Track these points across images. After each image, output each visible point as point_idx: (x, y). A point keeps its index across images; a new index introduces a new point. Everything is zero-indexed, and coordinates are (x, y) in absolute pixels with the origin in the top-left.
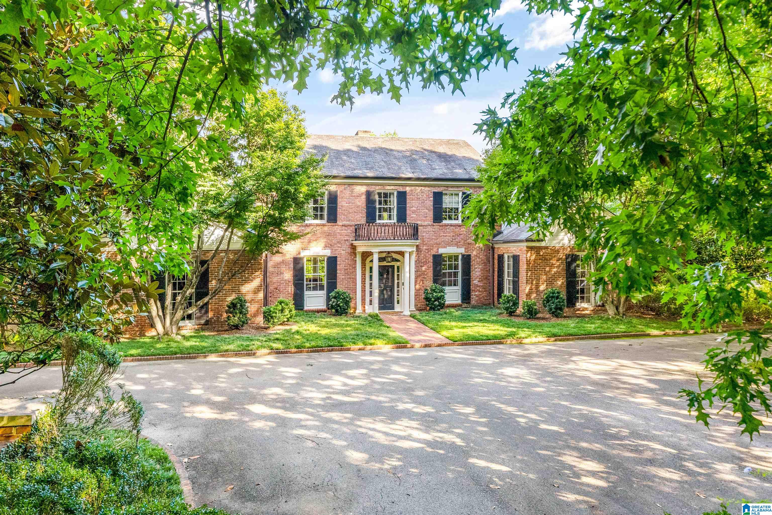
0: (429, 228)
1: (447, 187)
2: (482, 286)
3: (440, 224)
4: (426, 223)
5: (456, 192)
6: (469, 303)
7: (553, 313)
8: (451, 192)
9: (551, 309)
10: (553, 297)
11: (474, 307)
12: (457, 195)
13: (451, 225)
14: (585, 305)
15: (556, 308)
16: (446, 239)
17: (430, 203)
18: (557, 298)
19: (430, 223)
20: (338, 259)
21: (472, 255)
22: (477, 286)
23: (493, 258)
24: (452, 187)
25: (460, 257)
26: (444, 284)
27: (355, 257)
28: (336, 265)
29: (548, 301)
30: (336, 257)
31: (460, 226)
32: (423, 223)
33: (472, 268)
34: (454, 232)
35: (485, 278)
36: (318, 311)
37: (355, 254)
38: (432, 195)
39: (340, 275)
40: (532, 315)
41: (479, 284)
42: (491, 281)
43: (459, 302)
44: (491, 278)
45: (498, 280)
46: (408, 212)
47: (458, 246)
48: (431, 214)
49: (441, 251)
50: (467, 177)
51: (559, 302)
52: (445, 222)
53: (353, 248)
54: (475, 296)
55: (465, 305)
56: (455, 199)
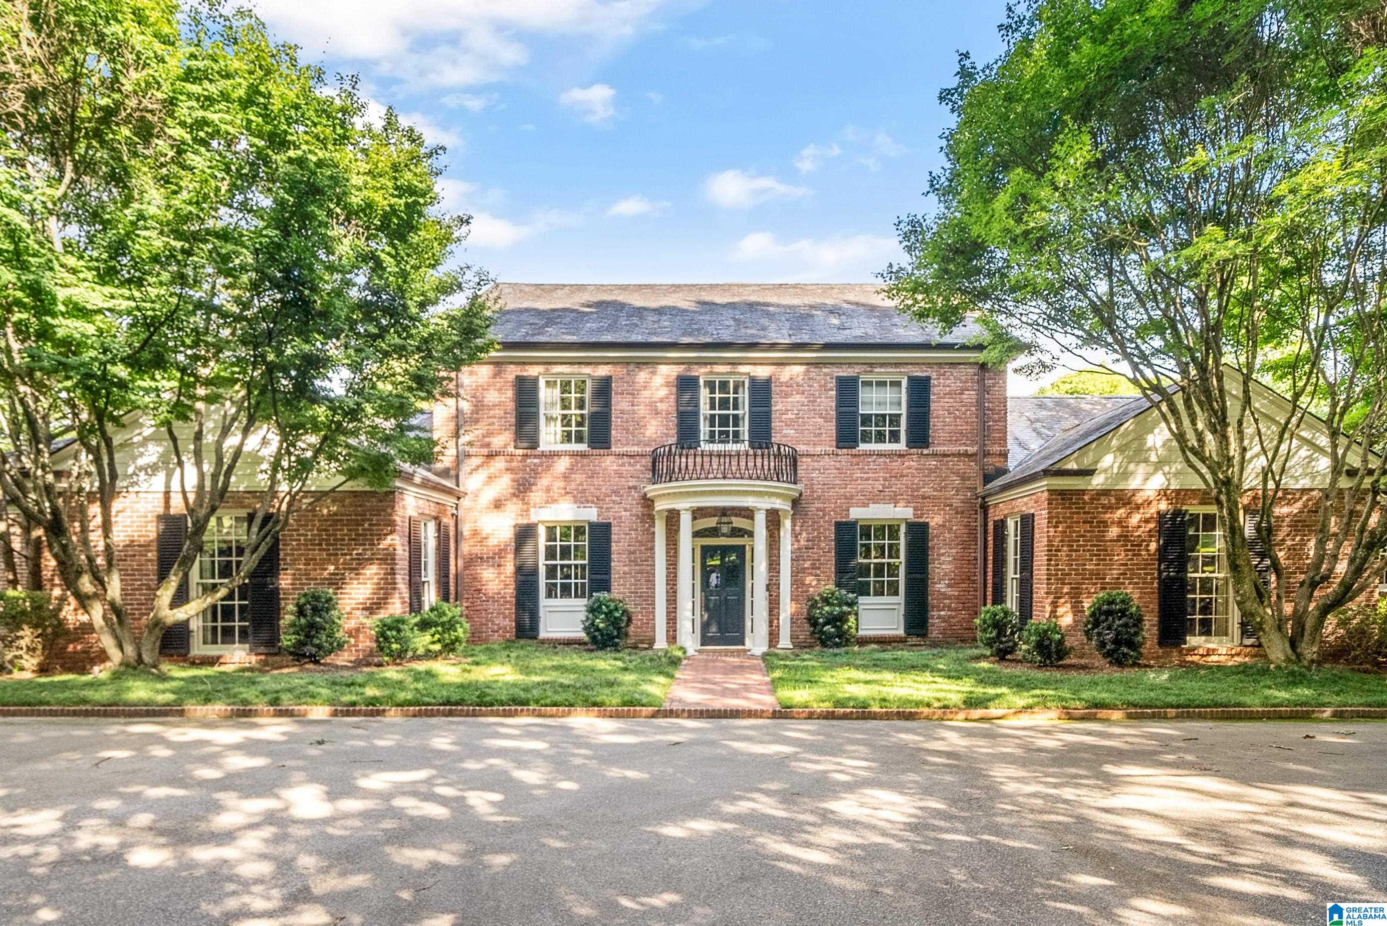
0: (827, 461)
1: (871, 365)
2: (957, 598)
3: (854, 451)
4: (819, 449)
5: (895, 378)
6: (924, 635)
7: (1108, 654)
8: (882, 378)
9: (1103, 644)
10: (1109, 613)
11: (934, 645)
12: (898, 384)
13: (880, 455)
14: (1212, 643)
15: (1117, 642)
16: (868, 486)
17: (828, 401)
18: (1123, 612)
19: (830, 449)
20: (614, 530)
21: (932, 524)
22: (945, 596)
23: (986, 532)
24: (882, 365)
25: (903, 529)
26: (863, 590)
27: (653, 525)
28: (608, 541)
29: (1096, 624)
30: (608, 526)
31: (901, 456)
32: (811, 450)
33: (932, 555)
34: (886, 469)
35: (963, 578)
36: (568, 643)
37: (652, 518)
38: (833, 384)
39: (619, 565)
40: (1049, 657)
41: (950, 592)
42: (980, 586)
43: (901, 632)
44: (979, 578)
45: (994, 583)
46: (775, 424)
47: (896, 502)
48: (830, 429)
49: (856, 513)
50: (919, 340)
51: (1126, 625)
52: (863, 447)
53: (648, 502)
54: (937, 619)
55: (914, 640)
56: (888, 394)
